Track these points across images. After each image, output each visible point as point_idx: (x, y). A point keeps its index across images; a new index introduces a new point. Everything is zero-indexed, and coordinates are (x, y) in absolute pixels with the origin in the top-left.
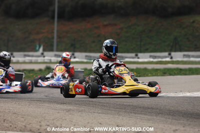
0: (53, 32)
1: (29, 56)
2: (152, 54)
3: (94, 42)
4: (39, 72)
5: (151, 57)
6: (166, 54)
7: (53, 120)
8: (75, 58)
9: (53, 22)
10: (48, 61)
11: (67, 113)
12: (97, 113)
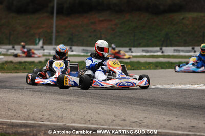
0: (52, 27)
3: (90, 36)
4: (39, 64)
7: (54, 109)
8: (72, 51)
10: (48, 54)
11: (67, 104)
12: (96, 103)
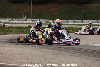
0: (31, 10)
1: (20, 20)
2: (74, 21)
3: (48, 14)
5: (74, 22)
6: (81, 21)
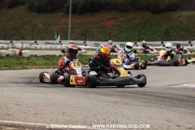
8: (86, 45)
9: (68, 16)
10: (65, 48)
